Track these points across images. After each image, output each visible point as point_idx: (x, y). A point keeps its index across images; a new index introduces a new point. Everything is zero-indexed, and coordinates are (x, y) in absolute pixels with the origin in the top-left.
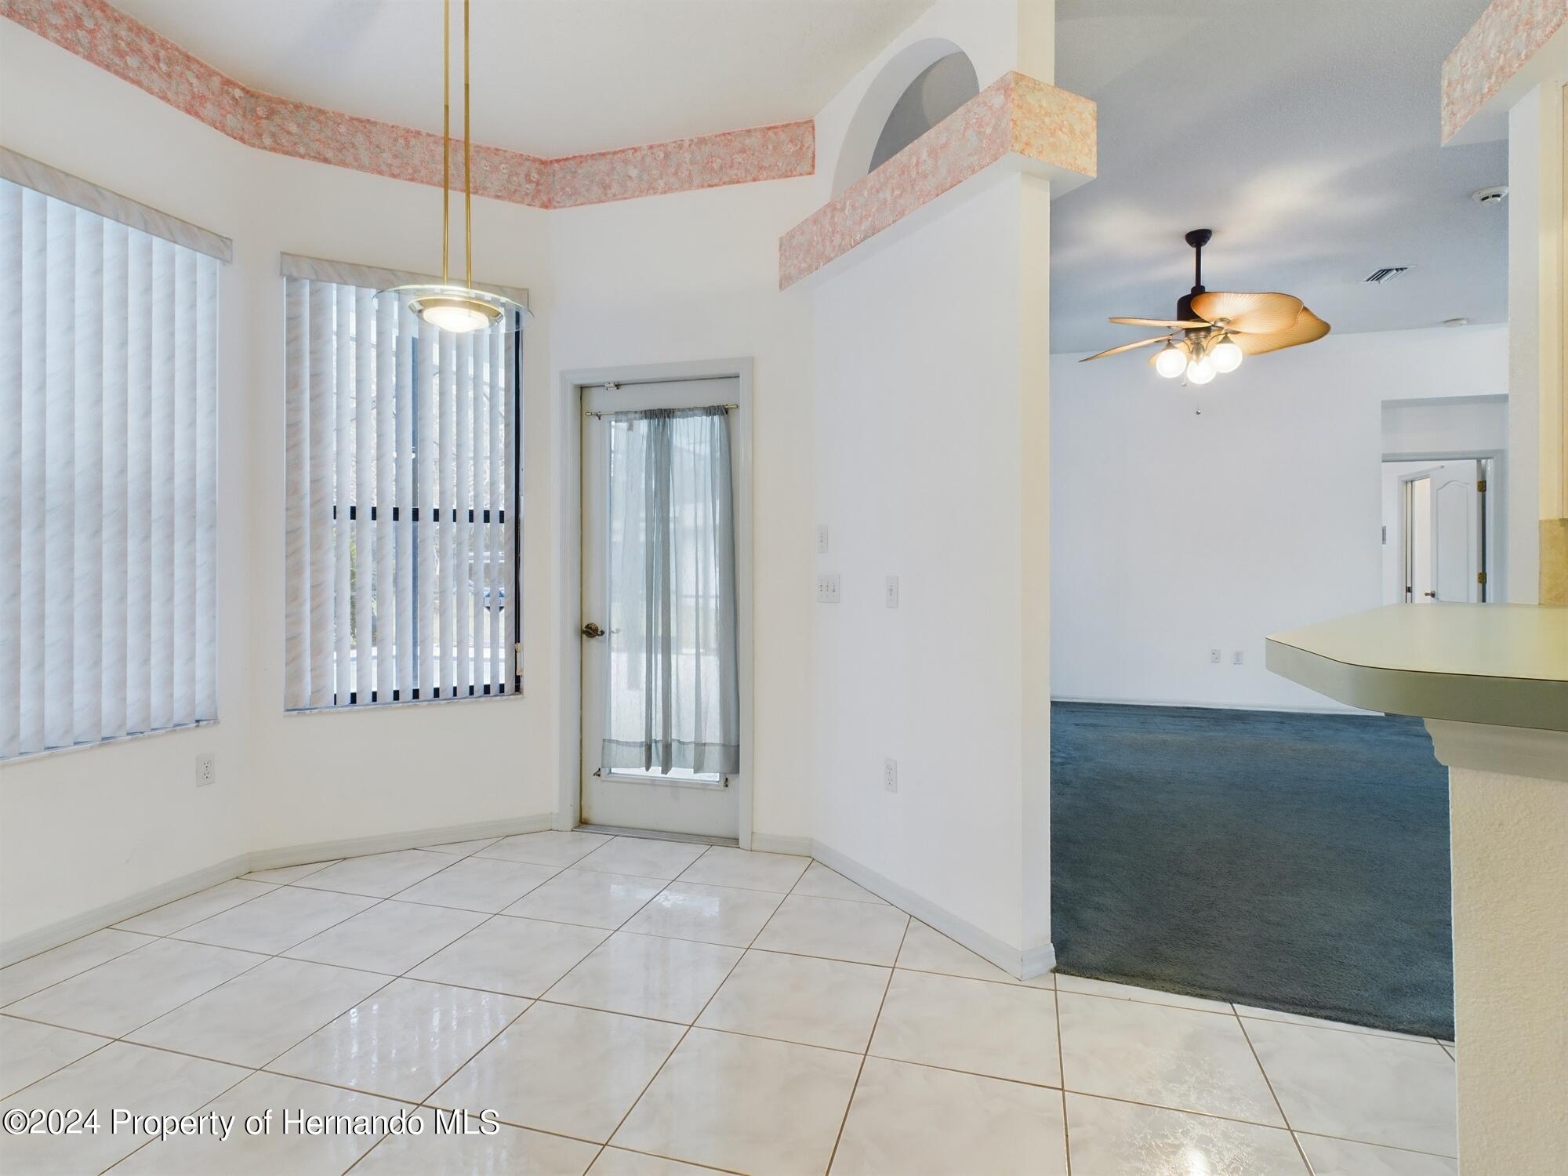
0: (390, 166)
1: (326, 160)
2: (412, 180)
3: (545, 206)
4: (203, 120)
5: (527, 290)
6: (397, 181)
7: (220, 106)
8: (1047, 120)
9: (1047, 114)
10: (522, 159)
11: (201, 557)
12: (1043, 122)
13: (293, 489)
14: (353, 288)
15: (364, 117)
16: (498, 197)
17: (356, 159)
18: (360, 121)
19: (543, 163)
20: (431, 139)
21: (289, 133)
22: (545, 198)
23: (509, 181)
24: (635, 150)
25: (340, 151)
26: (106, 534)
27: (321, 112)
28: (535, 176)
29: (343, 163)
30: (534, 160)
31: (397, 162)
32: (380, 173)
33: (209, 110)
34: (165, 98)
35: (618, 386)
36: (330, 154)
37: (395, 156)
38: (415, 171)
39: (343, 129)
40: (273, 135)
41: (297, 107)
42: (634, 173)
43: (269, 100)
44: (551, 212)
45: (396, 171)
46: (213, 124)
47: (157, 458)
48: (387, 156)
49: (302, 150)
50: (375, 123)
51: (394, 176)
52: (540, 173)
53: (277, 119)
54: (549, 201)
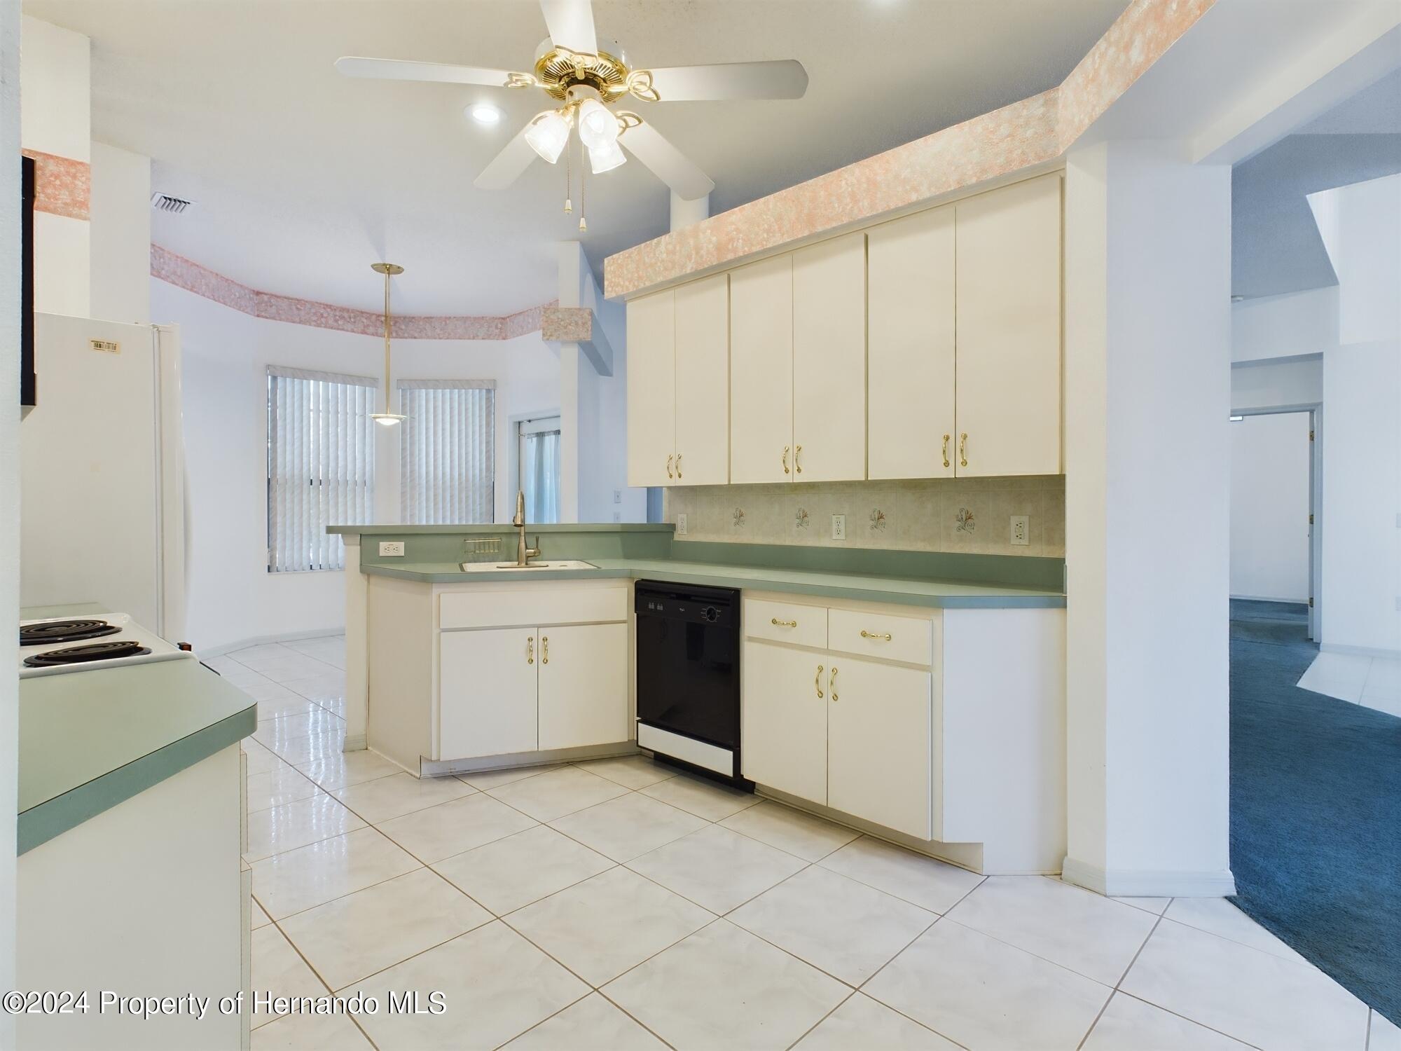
0: (439, 335)
1: (415, 338)
2: (448, 338)
3: (504, 339)
4: (368, 334)
5: (495, 380)
6: (442, 340)
7: (375, 326)
8: (562, 323)
9: (562, 320)
10: (494, 319)
11: (367, 504)
12: (560, 324)
13: (404, 475)
14: (424, 390)
15: (429, 316)
16: (483, 339)
17: (426, 335)
18: (427, 318)
19: (503, 319)
20: (455, 319)
21: (402, 329)
22: (504, 335)
23: (488, 331)
24: (531, 310)
25: (420, 332)
26: (349, 498)
27: (413, 318)
28: (500, 326)
29: (421, 338)
30: (500, 318)
31: (442, 332)
32: (435, 338)
33: (371, 329)
34: (353, 331)
35: (530, 421)
36: (416, 335)
37: (441, 330)
38: (449, 334)
39: (421, 323)
40: (396, 332)
41: (405, 318)
42: (530, 321)
43: (395, 318)
44: (506, 341)
45: (441, 337)
46: (373, 335)
47: (350, 467)
48: (438, 331)
49: (406, 335)
50: (433, 318)
51: (440, 338)
52: (502, 324)
53: (398, 325)
54: (506, 335)
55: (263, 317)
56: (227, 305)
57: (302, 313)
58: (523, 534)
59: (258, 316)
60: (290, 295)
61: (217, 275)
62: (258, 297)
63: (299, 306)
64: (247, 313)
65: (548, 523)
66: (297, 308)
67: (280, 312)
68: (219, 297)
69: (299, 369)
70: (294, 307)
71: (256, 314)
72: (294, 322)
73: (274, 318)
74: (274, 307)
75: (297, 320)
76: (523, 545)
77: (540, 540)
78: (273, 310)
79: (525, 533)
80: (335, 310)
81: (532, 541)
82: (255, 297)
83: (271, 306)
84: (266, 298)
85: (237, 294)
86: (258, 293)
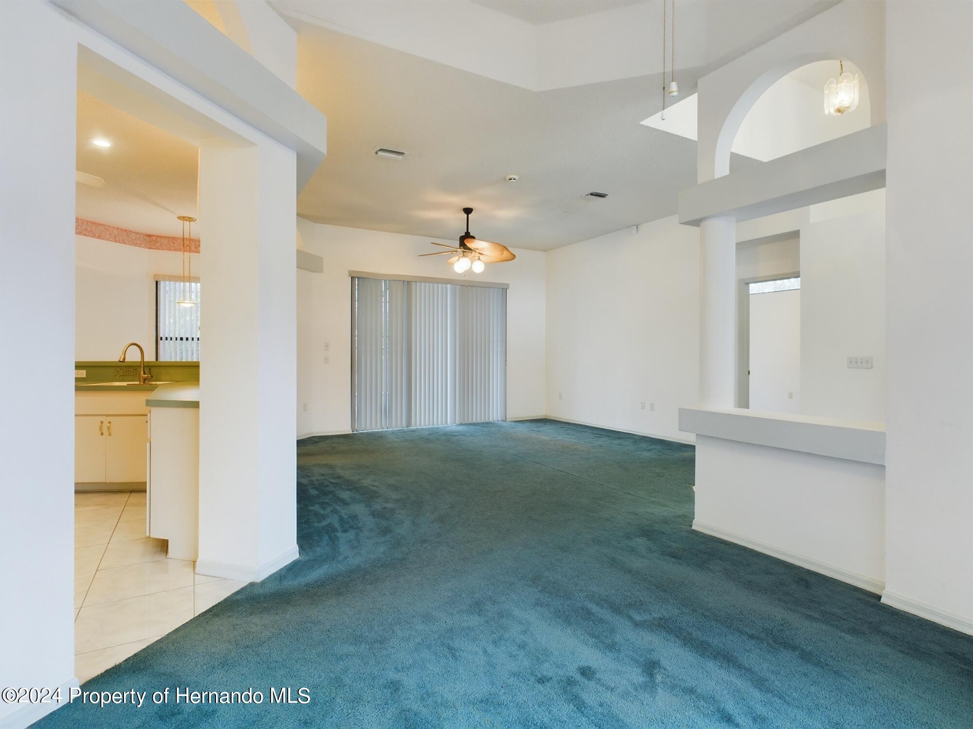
55: (152, 248)
56: (125, 244)
57: (176, 245)
58: (142, 366)
59: (150, 248)
60: (169, 235)
61: (118, 228)
62: (150, 238)
63: (174, 241)
64: (142, 247)
65: (163, 361)
66: (173, 242)
67: (163, 245)
68: (120, 240)
69: (172, 276)
70: (171, 242)
71: (148, 247)
72: (171, 250)
73: (159, 249)
74: (159, 243)
75: (173, 249)
76: (142, 372)
77: (152, 369)
78: (159, 244)
79: (144, 366)
80: (196, 242)
81: (147, 370)
82: (148, 238)
83: (157, 242)
84: (154, 238)
85: (134, 238)
86: (150, 236)
